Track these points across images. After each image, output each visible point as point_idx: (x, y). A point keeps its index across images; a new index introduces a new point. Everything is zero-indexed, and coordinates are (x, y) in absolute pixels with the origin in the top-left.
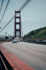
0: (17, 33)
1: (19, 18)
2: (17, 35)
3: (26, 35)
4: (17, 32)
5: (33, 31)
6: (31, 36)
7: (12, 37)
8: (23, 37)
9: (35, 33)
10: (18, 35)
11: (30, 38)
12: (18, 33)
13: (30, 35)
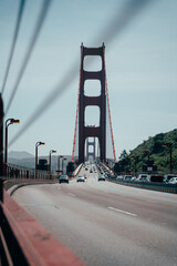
0: (89, 144)
1: (101, 76)
2: (89, 154)
3: (128, 153)
4: (91, 139)
5: (161, 136)
6: (154, 156)
7: (66, 163)
8: (118, 160)
9: (170, 145)
10: (93, 154)
11: (150, 169)
12: (93, 144)
13: (146, 154)
